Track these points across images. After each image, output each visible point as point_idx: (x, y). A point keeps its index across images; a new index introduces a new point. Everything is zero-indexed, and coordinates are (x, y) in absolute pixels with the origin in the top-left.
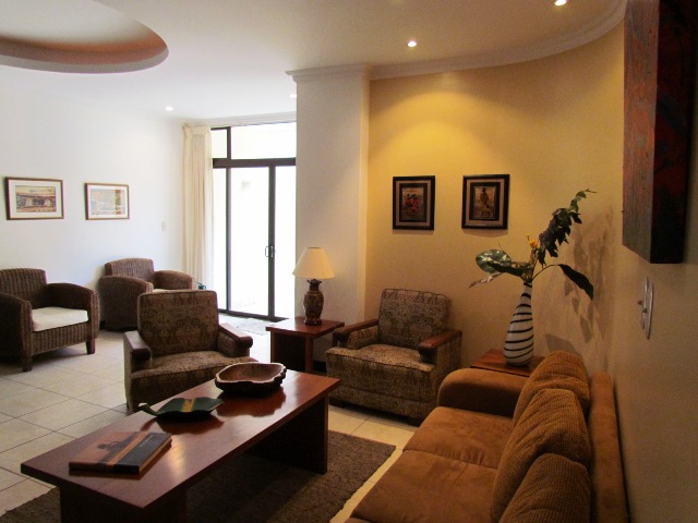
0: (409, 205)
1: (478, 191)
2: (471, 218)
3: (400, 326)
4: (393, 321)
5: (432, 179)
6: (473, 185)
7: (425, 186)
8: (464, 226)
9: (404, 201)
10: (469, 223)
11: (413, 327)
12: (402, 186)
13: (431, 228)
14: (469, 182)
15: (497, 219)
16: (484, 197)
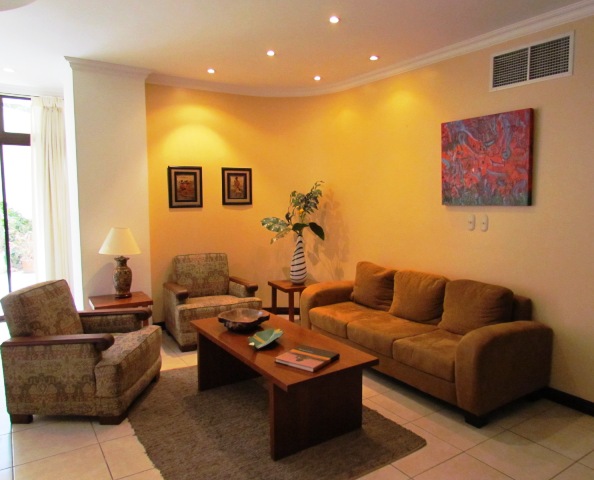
0: (183, 189)
1: (233, 179)
2: (229, 198)
3: (201, 282)
4: (194, 279)
5: (200, 169)
6: (229, 175)
7: (195, 174)
8: (224, 203)
9: (178, 185)
10: (227, 201)
11: (211, 280)
12: (176, 174)
13: (201, 206)
14: (226, 172)
15: (245, 197)
16: (237, 182)
